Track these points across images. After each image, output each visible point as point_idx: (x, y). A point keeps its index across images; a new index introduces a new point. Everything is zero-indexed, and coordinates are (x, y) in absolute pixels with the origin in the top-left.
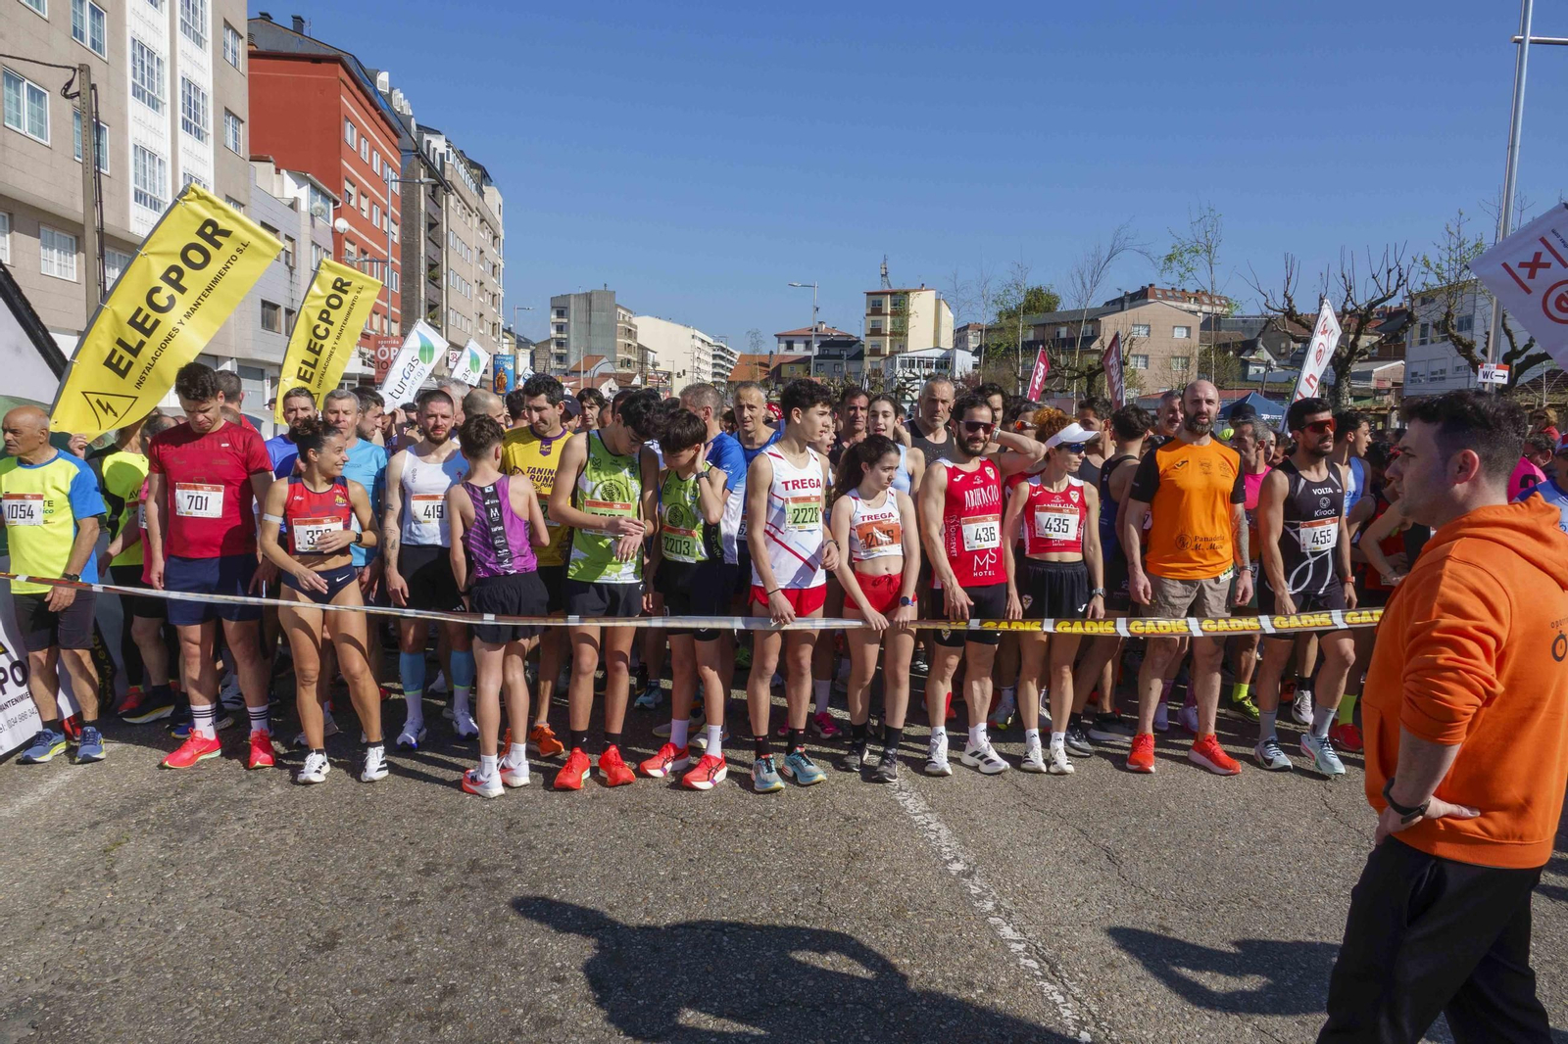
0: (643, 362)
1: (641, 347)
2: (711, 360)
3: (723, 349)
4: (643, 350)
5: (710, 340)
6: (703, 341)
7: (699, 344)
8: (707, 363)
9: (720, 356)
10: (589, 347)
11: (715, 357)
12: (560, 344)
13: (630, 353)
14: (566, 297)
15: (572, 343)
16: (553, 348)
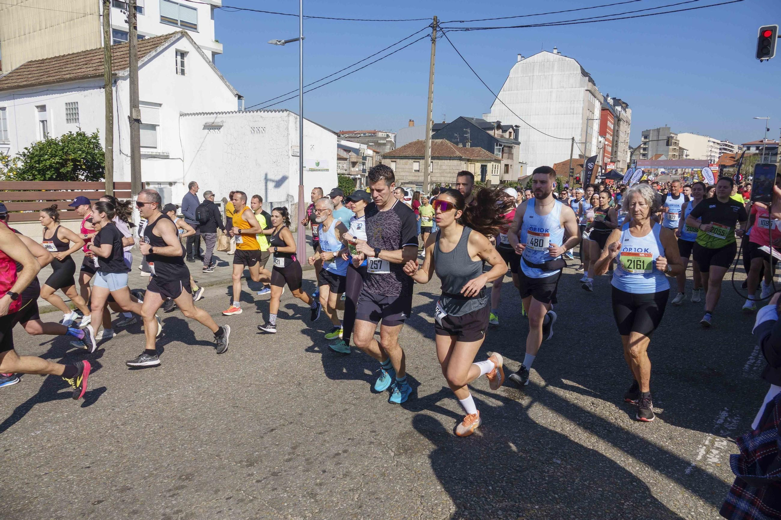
0: (681, 155)
1: (680, 148)
2: (718, 151)
3: (726, 145)
4: (682, 150)
5: (719, 142)
6: (714, 142)
7: (712, 144)
8: (716, 152)
9: (724, 148)
10: (657, 151)
11: (720, 149)
12: (645, 149)
13: (675, 152)
14: (648, 131)
15: (650, 149)
16: (642, 151)
